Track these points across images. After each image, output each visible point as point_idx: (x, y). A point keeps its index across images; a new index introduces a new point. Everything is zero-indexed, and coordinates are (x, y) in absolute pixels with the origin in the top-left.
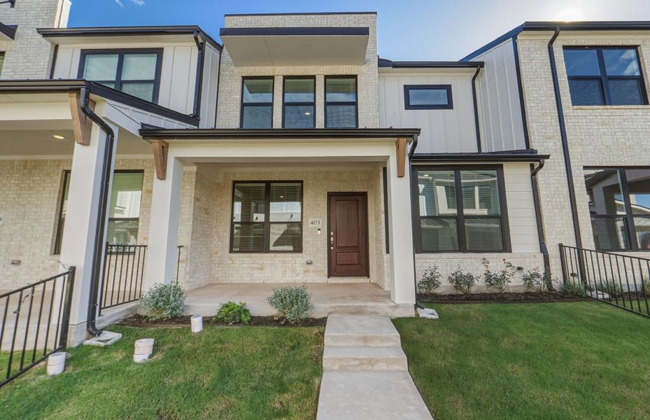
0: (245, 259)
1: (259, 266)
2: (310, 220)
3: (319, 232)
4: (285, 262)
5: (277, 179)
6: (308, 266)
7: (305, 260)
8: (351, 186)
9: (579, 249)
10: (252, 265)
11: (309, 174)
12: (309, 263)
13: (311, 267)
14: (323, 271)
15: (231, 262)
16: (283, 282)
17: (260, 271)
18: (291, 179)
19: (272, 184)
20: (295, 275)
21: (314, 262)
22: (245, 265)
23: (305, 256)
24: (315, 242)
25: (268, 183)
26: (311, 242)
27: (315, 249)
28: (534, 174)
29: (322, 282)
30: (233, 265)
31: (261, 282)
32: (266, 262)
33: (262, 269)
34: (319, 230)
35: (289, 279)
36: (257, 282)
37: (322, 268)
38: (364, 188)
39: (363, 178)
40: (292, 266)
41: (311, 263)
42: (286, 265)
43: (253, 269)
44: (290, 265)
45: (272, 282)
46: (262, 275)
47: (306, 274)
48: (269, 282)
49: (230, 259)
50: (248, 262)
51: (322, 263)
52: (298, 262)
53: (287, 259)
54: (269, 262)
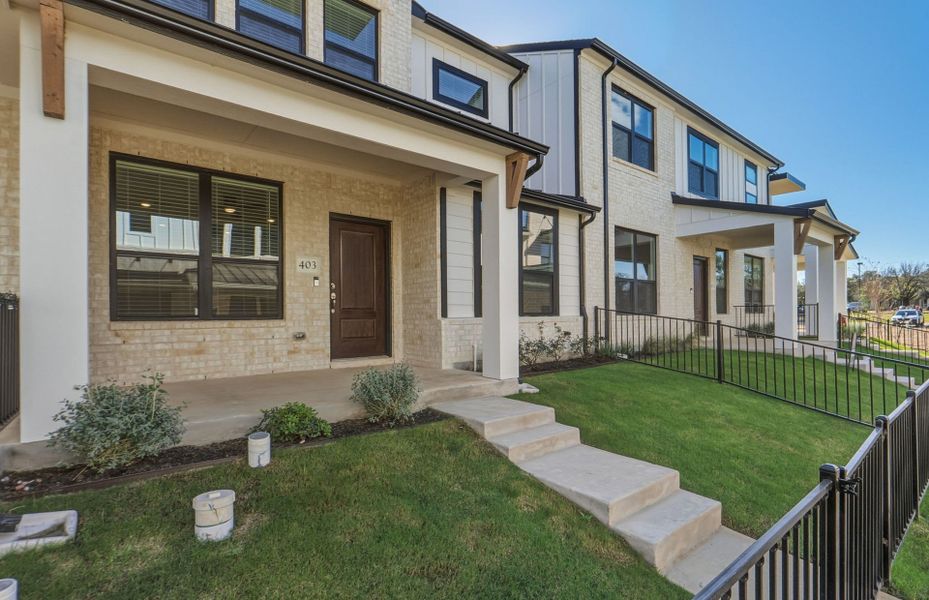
0: (158, 333)
1: (193, 346)
2: (299, 261)
3: (317, 282)
4: (252, 337)
5: (228, 169)
6: (298, 344)
7: (292, 331)
8: (368, 208)
9: (607, 310)
10: (176, 346)
11: (297, 173)
12: (301, 337)
13: (303, 344)
14: (323, 351)
15: (119, 341)
16: (248, 374)
17: (195, 357)
18: (260, 176)
19: (215, 179)
20: (271, 359)
21: (307, 335)
22: (158, 347)
23: (290, 324)
24: (308, 300)
25: (206, 175)
26: (302, 300)
27: (308, 313)
28: (582, 226)
29: (321, 368)
30: (123, 347)
31: (201, 377)
32: (208, 339)
33: (199, 352)
34: (316, 278)
35: (260, 367)
36: (192, 378)
37: (322, 345)
38: (387, 214)
39: (386, 197)
40: (267, 343)
41: (303, 337)
42: (255, 342)
43: (178, 353)
44: (262, 342)
45: (225, 375)
46: (202, 365)
47: (293, 356)
48: (217, 376)
49: (117, 335)
50: (165, 340)
51: (321, 335)
52: (277, 336)
53: (254, 331)
54: (218, 337)
